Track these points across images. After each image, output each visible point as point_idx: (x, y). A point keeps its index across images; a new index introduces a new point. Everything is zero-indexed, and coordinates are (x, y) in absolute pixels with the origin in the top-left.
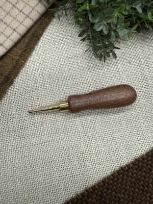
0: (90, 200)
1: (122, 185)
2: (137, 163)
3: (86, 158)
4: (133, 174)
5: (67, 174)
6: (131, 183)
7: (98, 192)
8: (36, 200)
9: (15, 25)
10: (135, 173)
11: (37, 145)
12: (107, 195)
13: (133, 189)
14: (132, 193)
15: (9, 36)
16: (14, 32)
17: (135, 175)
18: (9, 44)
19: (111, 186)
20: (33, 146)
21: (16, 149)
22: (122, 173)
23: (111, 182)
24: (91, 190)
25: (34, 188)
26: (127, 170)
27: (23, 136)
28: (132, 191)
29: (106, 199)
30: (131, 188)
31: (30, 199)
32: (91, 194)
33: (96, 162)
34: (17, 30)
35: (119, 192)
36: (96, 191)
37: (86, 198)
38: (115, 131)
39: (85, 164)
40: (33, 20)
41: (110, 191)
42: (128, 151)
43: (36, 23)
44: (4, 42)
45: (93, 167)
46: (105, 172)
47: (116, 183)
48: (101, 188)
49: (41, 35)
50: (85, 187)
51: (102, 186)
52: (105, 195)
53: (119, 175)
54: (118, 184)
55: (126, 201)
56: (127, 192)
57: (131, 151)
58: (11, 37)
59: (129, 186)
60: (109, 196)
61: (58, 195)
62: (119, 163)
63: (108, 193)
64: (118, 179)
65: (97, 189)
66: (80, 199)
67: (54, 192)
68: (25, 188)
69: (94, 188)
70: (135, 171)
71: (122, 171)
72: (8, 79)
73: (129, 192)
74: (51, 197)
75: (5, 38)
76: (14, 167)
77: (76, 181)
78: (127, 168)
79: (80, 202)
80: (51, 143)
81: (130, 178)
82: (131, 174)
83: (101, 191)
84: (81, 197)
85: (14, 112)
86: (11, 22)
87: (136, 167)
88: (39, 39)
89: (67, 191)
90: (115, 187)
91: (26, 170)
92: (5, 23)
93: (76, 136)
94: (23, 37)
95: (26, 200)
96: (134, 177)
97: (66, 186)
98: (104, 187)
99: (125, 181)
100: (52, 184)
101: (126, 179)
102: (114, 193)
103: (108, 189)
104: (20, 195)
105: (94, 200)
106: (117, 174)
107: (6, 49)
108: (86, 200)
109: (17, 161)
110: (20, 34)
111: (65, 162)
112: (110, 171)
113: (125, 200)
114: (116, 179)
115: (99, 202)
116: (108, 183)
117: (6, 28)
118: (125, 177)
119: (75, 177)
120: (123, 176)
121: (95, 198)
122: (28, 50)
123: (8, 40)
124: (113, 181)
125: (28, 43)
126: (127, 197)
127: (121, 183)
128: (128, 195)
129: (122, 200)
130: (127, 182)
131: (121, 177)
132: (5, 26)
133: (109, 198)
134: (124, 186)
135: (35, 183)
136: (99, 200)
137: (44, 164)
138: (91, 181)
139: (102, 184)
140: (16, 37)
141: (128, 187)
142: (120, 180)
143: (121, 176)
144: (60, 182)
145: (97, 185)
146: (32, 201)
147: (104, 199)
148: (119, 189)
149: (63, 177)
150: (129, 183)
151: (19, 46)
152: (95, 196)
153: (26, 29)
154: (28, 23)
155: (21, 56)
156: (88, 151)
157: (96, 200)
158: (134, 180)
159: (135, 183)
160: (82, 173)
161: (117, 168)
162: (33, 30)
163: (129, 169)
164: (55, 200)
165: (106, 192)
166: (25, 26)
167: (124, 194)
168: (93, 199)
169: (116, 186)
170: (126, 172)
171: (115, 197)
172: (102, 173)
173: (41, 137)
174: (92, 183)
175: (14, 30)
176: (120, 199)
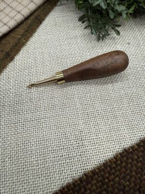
0: (89, 186)
1: (127, 170)
2: (142, 144)
3: (84, 137)
4: (138, 158)
5: (63, 154)
6: (137, 168)
7: (99, 177)
8: (26, 185)
9: (19, 8)
10: (141, 156)
11: (32, 122)
12: (109, 181)
13: (139, 175)
14: (139, 181)
15: (13, 17)
16: (19, 14)
17: (141, 159)
18: (12, 24)
19: (113, 171)
20: (28, 122)
21: (9, 125)
22: (125, 156)
23: (114, 165)
24: (91, 174)
25: (25, 169)
26: (131, 152)
27: (18, 112)
28: (139, 178)
29: (108, 186)
30: (137, 174)
31: (19, 183)
32: (90, 179)
33: (95, 142)
34: (21, 12)
35: (124, 178)
36: (96, 176)
37: (84, 183)
38: (116, 109)
39: (84, 144)
40: (36, 4)
41: (113, 176)
42: (131, 131)
43: (39, 7)
44: (8, 22)
45: (92, 147)
46: (106, 154)
47: (119, 167)
48: (102, 173)
49: (43, 20)
50: (83, 171)
51: (103, 170)
52: (106, 180)
53: (123, 157)
54: (121, 168)
55: (132, 190)
56: (133, 179)
57: (135, 131)
58: (14, 18)
59: (135, 171)
60: (112, 183)
61: (52, 179)
62: (122, 145)
63: (110, 179)
64: (122, 163)
65: (97, 173)
66: (78, 184)
67: (47, 175)
68: (14, 169)
69: (93, 172)
70: (141, 154)
71: (125, 153)
72: (9, 56)
73: (135, 178)
74: (43, 181)
75: (10, 19)
76: (5, 144)
77: (73, 163)
78: (131, 150)
79: (77, 188)
80: (47, 119)
81: (135, 162)
82: (136, 157)
83: (102, 176)
84: (79, 182)
85: (11, 87)
86: (17, 6)
87: (142, 149)
88: (41, 23)
89: (62, 175)
90: (118, 172)
91: (18, 148)
92: (11, 7)
93: (74, 113)
94: (27, 19)
95: (14, 184)
96: (141, 161)
97: (61, 169)
98: (106, 171)
99: (129, 166)
100: (46, 165)
101: (131, 163)
102: (117, 179)
103: (110, 174)
104: (8, 177)
105: (94, 187)
106: (120, 156)
107: (9, 27)
108: (84, 186)
109: (9, 138)
110: (23, 16)
111: (61, 140)
112: (112, 153)
113: (130, 189)
114: (119, 162)
115: (99, 190)
116: (110, 167)
117: (11, 11)
118: (130, 160)
119: (72, 158)
120: (127, 159)
121: (95, 184)
122: (30, 31)
123: (12, 20)
124: (116, 165)
125: (30, 24)
126: (133, 184)
127: (125, 167)
128: (134, 182)
129: (127, 188)
130: (132, 166)
131: (125, 160)
132: (10, 9)
133: (112, 185)
134: (128, 172)
135: (26, 164)
136: (100, 187)
137: (37, 142)
138: (90, 164)
139: (103, 167)
140: (19, 18)
141: (134, 173)
142: (124, 164)
143: (125, 158)
144: (54, 163)
145: (98, 169)
146: (21, 185)
147: (105, 187)
148: (123, 174)
149: (58, 158)
150: (134, 168)
151: (22, 26)
152: (95, 182)
153: (30, 11)
154: (32, 7)
155: (23, 35)
156: (87, 130)
157: (96, 186)
158: (140, 164)
159: (141, 169)
160: (80, 154)
161: (119, 150)
162: (36, 14)
163: (134, 151)
164: (48, 186)
165: (107, 178)
166: (29, 9)
167: (129, 181)
168: (92, 186)
169: (119, 170)
170: (131, 155)
171: (119, 184)
172: (102, 155)
173: (37, 113)
174: (90, 167)
175: (19, 12)
176: (125, 187)
